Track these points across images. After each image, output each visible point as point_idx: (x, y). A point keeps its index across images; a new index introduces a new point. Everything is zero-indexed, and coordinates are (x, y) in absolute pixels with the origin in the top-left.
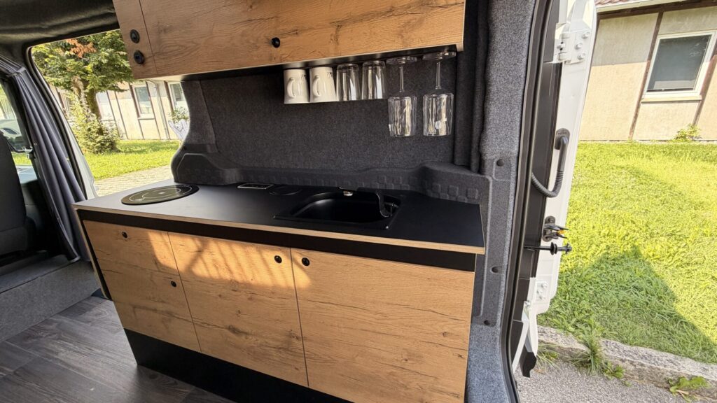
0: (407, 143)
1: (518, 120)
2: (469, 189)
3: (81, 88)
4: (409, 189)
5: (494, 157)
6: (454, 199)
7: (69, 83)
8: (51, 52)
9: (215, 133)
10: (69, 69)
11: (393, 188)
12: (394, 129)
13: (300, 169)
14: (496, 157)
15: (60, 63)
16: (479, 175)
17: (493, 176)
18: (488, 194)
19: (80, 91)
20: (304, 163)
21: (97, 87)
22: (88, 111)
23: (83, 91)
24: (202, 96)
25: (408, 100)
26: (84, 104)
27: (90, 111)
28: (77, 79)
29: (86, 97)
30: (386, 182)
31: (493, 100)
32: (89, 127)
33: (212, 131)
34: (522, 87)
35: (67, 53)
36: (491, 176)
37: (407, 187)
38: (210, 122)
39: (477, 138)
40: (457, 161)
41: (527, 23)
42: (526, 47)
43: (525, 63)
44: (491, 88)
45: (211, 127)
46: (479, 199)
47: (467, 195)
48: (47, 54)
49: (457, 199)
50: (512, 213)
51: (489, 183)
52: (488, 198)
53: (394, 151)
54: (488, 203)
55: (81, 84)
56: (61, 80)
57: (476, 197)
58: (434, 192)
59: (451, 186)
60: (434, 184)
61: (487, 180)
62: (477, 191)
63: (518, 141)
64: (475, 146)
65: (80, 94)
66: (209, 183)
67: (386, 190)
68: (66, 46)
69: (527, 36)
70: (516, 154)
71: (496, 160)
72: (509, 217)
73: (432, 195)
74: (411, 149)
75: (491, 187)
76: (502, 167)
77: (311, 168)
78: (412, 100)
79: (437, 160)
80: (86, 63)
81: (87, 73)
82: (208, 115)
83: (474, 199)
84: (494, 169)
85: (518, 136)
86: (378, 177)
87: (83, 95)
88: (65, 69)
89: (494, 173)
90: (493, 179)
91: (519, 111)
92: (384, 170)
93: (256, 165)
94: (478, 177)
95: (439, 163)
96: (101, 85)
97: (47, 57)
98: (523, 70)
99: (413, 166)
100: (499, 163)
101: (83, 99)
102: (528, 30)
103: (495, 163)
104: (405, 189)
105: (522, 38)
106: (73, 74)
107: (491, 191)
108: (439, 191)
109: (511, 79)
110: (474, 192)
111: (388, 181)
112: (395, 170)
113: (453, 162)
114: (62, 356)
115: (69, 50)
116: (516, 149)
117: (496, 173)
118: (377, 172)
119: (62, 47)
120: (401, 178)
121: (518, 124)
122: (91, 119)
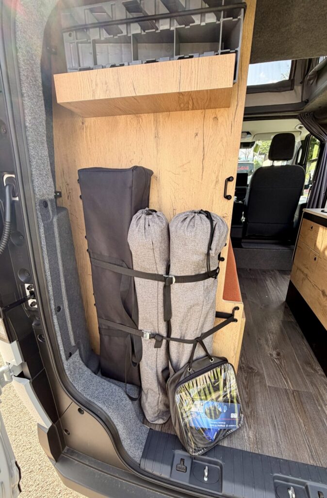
114: (267, 282)
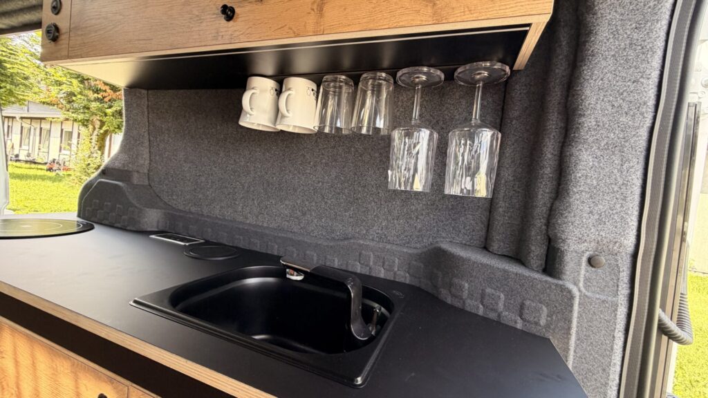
0: (413, 208)
1: (639, 183)
2: (527, 303)
3: (97, 126)
4: (408, 282)
5: (583, 247)
6: (492, 316)
7: (87, 121)
8: (81, 93)
9: (151, 160)
10: (93, 109)
11: (382, 275)
12: (395, 178)
13: (249, 224)
14: (587, 249)
15: (85, 103)
16: (549, 279)
17: (581, 284)
18: (570, 321)
19: (94, 129)
20: (257, 217)
21: (112, 129)
22: (94, 148)
23: (97, 130)
24: (146, 110)
25: (425, 134)
26: (93, 141)
27: (96, 148)
28: (96, 119)
29: (98, 135)
30: (371, 263)
31: (585, 141)
32: (89, 162)
33: (146, 156)
34: (648, 123)
35: (96, 95)
36: (576, 284)
37: (404, 277)
38: (147, 144)
39: (544, 209)
40: (495, 246)
41: (664, 10)
42: (660, 53)
43: (656, 80)
44: (583, 119)
45: (147, 150)
46: (548, 326)
47: (521, 316)
48: (76, 94)
49: (499, 316)
50: (618, 369)
51: (572, 298)
52: (569, 328)
53: (390, 218)
54: (569, 339)
55: (98, 124)
56: (81, 117)
57: (543, 322)
58: (453, 296)
59: (488, 290)
60: (456, 280)
61: (570, 292)
62: (545, 309)
63: (635, 224)
64: (539, 223)
65: (93, 132)
66: (116, 225)
67: (370, 277)
68: (97, 90)
69: (663, 34)
70: (631, 249)
71: (587, 255)
72: (611, 377)
73: (449, 300)
74: (417, 218)
75: (576, 307)
76: (599, 270)
77: (265, 225)
78: (431, 135)
79: (458, 240)
80: (110, 107)
81: (106, 115)
82: (146, 134)
83: (537, 324)
84: (583, 272)
85: (636, 213)
86: (360, 254)
87: (96, 133)
88: (88, 108)
89: (582, 280)
90: (580, 291)
91: (640, 168)
92: (372, 244)
93: (193, 209)
94: (546, 282)
95: (464, 246)
96: (116, 127)
97: (75, 96)
98: (652, 93)
99: (418, 245)
100: (591, 262)
101: (94, 137)
102: (665, 22)
103: (584, 259)
104: (402, 280)
105: (653, 35)
106: (93, 114)
107: (575, 314)
108: (465, 294)
109: (625, 106)
110: (538, 310)
111: (375, 263)
112: (389, 246)
113: (486, 248)
115: (98, 94)
116: (632, 239)
117: (587, 280)
118: (361, 245)
119: (93, 90)
120: (397, 260)
121: (638, 191)
122: (95, 155)
